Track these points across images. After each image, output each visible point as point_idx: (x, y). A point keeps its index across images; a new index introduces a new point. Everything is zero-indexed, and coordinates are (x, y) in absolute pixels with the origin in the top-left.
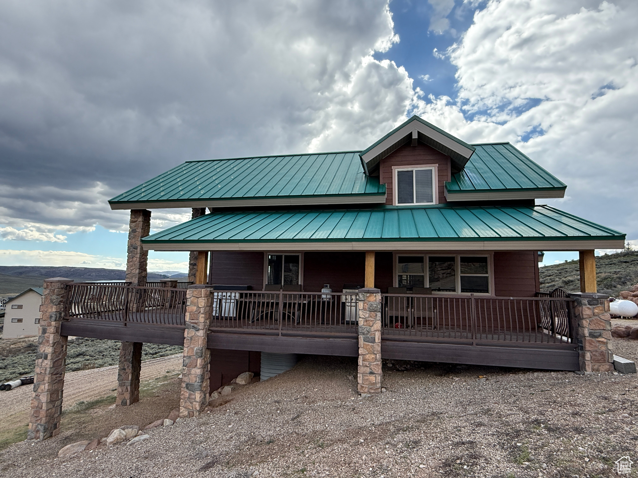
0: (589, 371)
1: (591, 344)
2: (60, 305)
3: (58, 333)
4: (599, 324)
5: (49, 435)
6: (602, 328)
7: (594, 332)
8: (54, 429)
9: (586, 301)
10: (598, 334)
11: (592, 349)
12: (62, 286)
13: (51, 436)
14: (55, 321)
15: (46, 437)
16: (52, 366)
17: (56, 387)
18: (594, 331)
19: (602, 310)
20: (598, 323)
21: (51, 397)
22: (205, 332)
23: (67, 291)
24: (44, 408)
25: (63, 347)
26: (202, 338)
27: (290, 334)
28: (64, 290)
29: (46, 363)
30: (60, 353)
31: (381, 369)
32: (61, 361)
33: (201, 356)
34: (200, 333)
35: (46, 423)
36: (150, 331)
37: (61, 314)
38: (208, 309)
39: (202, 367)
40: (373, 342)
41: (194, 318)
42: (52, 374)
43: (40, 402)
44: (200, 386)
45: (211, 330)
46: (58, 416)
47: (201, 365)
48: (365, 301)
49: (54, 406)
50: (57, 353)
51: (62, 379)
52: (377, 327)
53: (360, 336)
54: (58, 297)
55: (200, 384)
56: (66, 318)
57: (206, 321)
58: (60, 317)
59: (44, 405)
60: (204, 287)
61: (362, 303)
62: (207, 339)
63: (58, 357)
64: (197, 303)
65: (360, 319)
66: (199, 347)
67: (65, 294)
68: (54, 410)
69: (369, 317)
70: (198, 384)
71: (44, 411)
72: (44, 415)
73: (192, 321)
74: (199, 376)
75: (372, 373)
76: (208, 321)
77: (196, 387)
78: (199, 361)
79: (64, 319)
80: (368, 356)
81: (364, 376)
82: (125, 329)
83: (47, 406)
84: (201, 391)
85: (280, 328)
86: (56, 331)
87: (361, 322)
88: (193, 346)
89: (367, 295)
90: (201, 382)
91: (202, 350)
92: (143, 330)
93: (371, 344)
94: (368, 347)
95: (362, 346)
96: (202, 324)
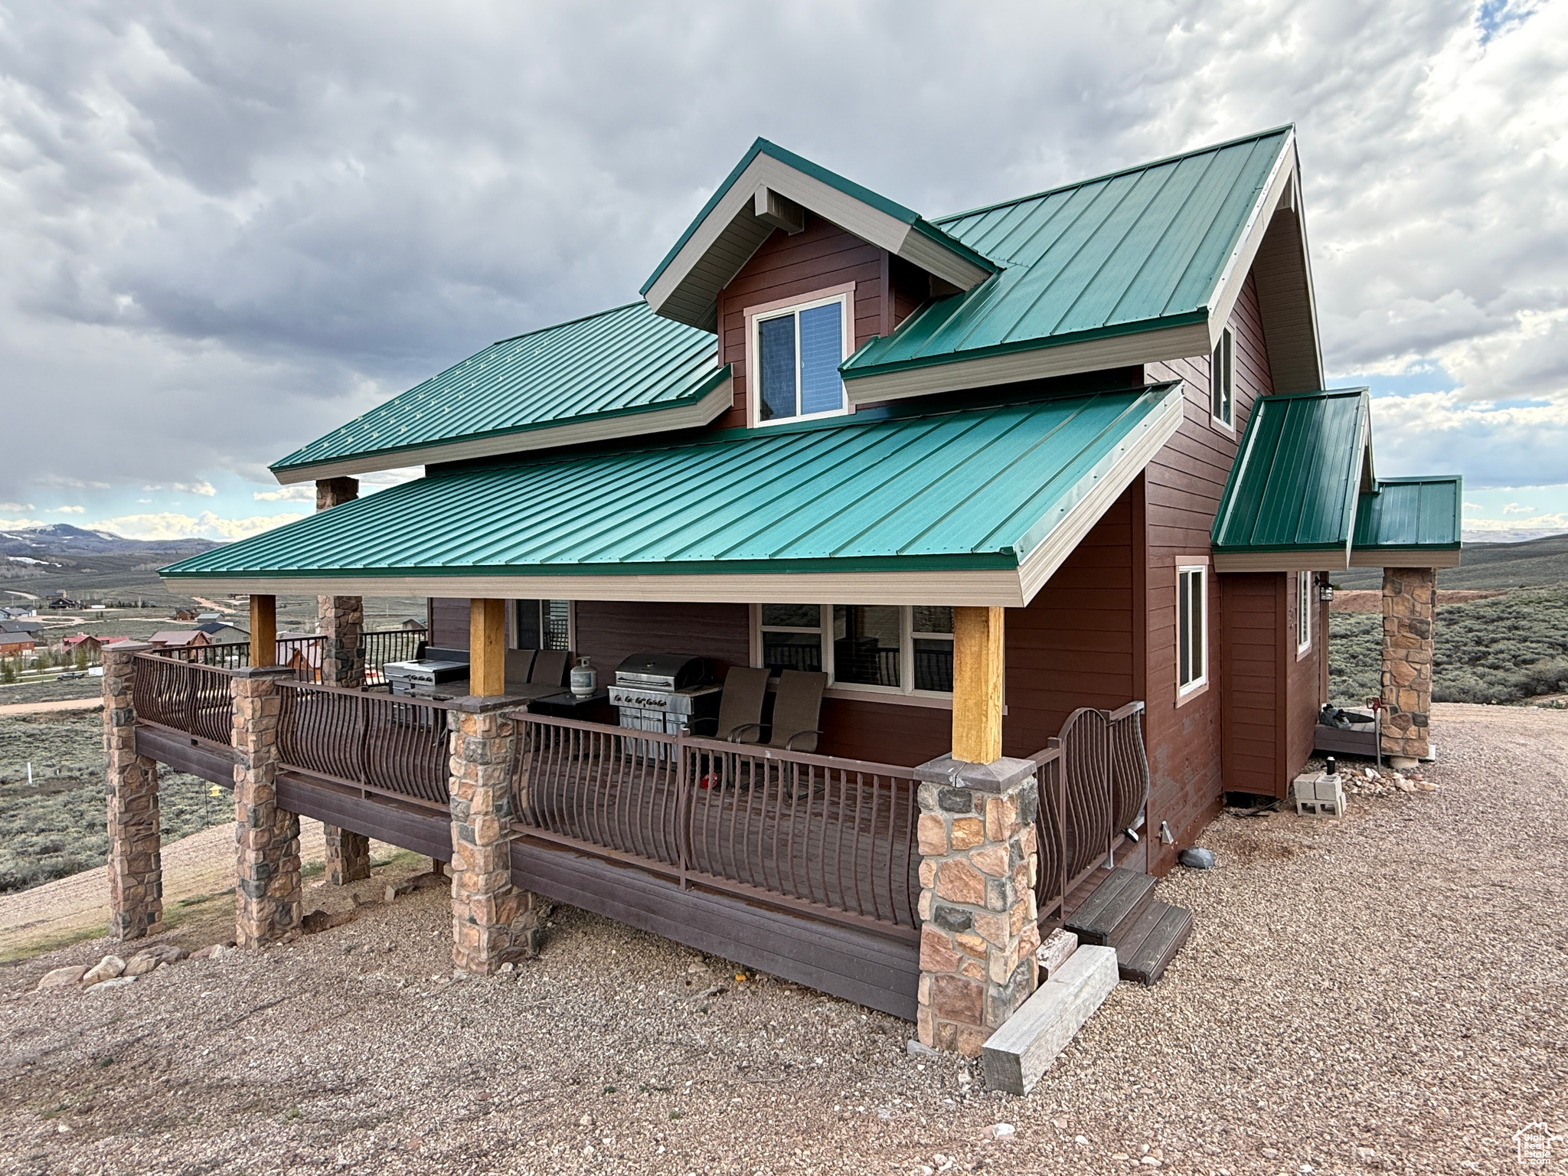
0: (924, 1041)
1: (937, 951)
2: (125, 694)
3: (130, 748)
4: (966, 884)
5: (136, 933)
6: (973, 900)
7: (951, 910)
8: (149, 924)
9: (936, 792)
10: (960, 918)
11: (938, 968)
12: (124, 659)
13: (142, 934)
14: (117, 725)
15: (129, 936)
16: (123, 810)
17: (140, 848)
18: (950, 906)
19: (977, 833)
20: (961, 878)
21: (129, 867)
22: (266, 773)
23: (136, 668)
24: (120, 885)
25: (147, 773)
26: (255, 786)
27: (377, 795)
28: (130, 665)
29: (115, 804)
30: (141, 786)
31: (489, 913)
32: (144, 799)
33: (255, 826)
34: (251, 775)
35: (126, 911)
36: (215, 758)
37: (131, 711)
38: (274, 721)
39: (261, 848)
40: (473, 842)
41: (242, 742)
42: (126, 824)
43: (115, 874)
44: (257, 887)
45: (282, 769)
46: (155, 900)
47: (256, 843)
48: (458, 731)
49: (140, 883)
50: (134, 786)
51: (153, 834)
52: (478, 804)
53: (453, 824)
54: (119, 680)
55: (257, 883)
56: (141, 720)
57: (265, 749)
58: (129, 720)
59: (119, 879)
60: (252, 675)
61: (453, 736)
62: (274, 787)
63: (137, 792)
64: (244, 710)
65: (452, 779)
66: (251, 806)
67: (135, 674)
68: (141, 890)
69: (465, 775)
70: (253, 883)
71: (120, 891)
72: (121, 897)
73: (241, 748)
74: (255, 867)
75: (473, 921)
76: (273, 749)
77: (252, 889)
78: (252, 835)
79: (138, 723)
80: (468, 875)
81: (462, 925)
82: (192, 751)
83: (123, 882)
84: (261, 897)
85: (363, 778)
86: (125, 744)
87: (454, 788)
88: (245, 801)
89: (463, 716)
90: (258, 879)
91: (255, 811)
92: (208, 755)
93: (470, 846)
94: (467, 853)
95: (455, 848)
96: (252, 756)
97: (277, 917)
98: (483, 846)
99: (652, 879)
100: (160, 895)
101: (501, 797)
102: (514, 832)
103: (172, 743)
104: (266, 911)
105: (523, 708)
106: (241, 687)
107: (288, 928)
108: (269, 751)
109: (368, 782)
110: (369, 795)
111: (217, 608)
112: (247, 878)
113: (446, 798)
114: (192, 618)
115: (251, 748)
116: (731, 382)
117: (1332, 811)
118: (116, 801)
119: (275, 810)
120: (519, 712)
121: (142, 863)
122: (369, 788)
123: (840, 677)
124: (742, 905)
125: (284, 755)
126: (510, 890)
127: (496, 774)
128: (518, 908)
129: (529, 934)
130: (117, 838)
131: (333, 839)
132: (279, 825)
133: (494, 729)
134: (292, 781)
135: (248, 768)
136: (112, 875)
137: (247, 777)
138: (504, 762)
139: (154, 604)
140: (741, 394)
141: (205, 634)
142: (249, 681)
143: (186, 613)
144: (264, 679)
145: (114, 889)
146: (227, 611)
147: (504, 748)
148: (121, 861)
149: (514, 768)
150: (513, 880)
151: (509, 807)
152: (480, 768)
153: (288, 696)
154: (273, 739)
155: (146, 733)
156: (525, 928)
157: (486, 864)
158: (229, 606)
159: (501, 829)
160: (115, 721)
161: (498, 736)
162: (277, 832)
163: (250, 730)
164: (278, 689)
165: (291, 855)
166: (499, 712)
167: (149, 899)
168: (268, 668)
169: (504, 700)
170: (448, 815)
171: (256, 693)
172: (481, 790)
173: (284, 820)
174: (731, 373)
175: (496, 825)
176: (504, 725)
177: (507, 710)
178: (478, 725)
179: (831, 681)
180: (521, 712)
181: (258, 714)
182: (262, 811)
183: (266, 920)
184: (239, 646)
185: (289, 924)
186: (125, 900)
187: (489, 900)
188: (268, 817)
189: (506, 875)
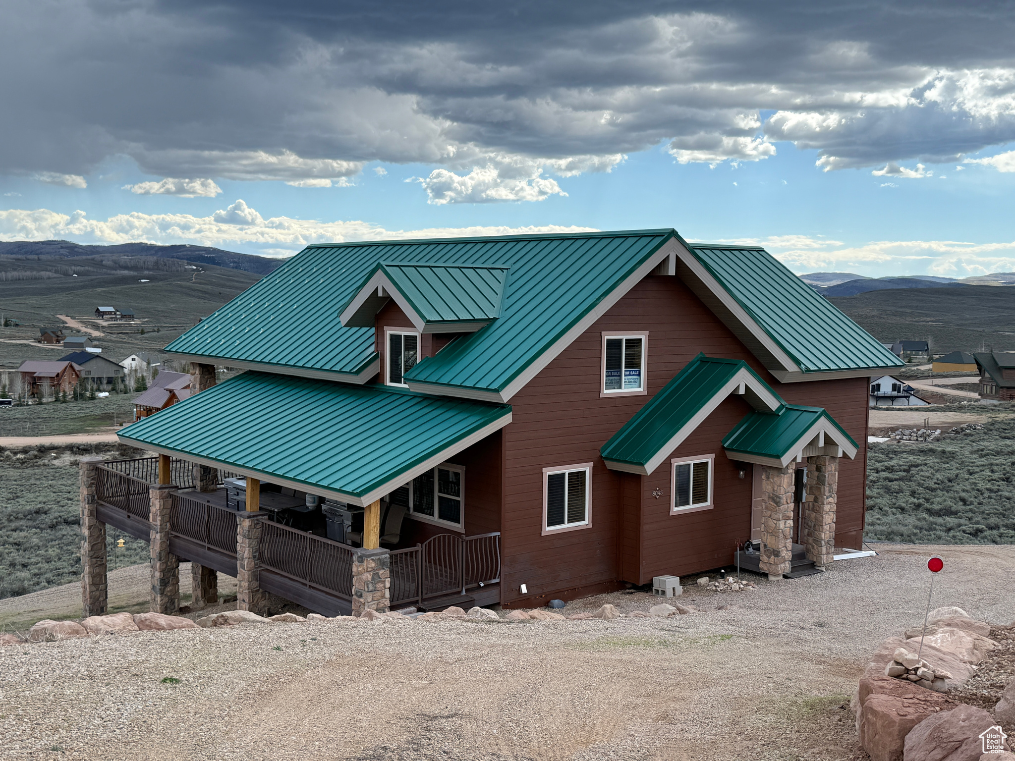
1: (355, 604)
2: (92, 487)
3: (94, 516)
4: (361, 584)
6: (362, 589)
8: (101, 612)
10: (360, 594)
12: (91, 468)
14: (88, 504)
16: (90, 549)
17: (97, 571)
18: (358, 590)
19: (363, 569)
20: (360, 582)
21: (92, 580)
22: (165, 536)
23: (97, 473)
24: (88, 589)
25: (101, 531)
26: (160, 541)
27: (212, 549)
28: (94, 471)
29: (86, 546)
30: (98, 537)
31: (249, 597)
32: (99, 544)
33: (160, 560)
34: (158, 536)
35: (91, 604)
36: (141, 526)
37: (94, 496)
38: (169, 511)
39: (162, 571)
40: (244, 569)
41: (154, 520)
42: (91, 557)
43: (85, 584)
44: (160, 589)
45: (172, 534)
46: (104, 600)
47: (160, 569)
48: (240, 525)
49: (97, 590)
50: (95, 537)
51: (103, 564)
52: (246, 555)
53: (238, 562)
54: (89, 479)
55: (160, 587)
56: (98, 501)
57: (165, 524)
58: (93, 500)
59: (88, 586)
60: (160, 489)
61: (239, 526)
62: (168, 542)
63: (96, 541)
64: (156, 505)
65: (238, 544)
66: (158, 551)
67: (96, 476)
68: (98, 593)
69: (242, 543)
70: (158, 587)
71: (88, 593)
72: (88, 596)
73: (154, 523)
74: (159, 580)
75: (244, 601)
76: (168, 524)
77: (158, 590)
78: (158, 565)
79: (97, 502)
80: (243, 582)
81: (240, 603)
82: (128, 521)
83: (90, 588)
84: (162, 594)
85: (206, 541)
86: (91, 514)
87: (238, 548)
88: (155, 548)
89: (242, 519)
90: (161, 586)
91: (160, 553)
92: (137, 524)
93: (244, 571)
94: (243, 574)
95: (239, 572)
96: (159, 527)
97: (169, 604)
98: (248, 571)
99: (301, 585)
100: (106, 598)
101: (255, 552)
102: (261, 567)
103: (116, 516)
104: (164, 601)
105: (266, 517)
106: (154, 494)
107: (173, 611)
108: (166, 525)
109: (209, 543)
110: (209, 549)
111: (84, 329)
112: (156, 585)
113: (236, 552)
114: (58, 341)
115: (158, 523)
116: (379, 360)
117: (664, 592)
118: (86, 544)
119: (169, 553)
120: (264, 519)
121: (98, 579)
122: (210, 546)
123: (415, 510)
124: (324, 594)
125: (173, 527)
126: (259, 590)
127: (254, 543)
128: (262, 598)
129: (266, 609)
130: (87, 564)
131: (197, 577)
132: (170, 561)
133: (253, 525)
134: (177, 540)
135: (157, 533)
136: (83, 584)
137: (156, 537)
138: (257, 538)
139: (18, 322)
140: (382, 367)
141: (74, 365)
142: (158, 491)
143: (52, 334)
144: (164, 490)
145: (84, 592)
146: (96, 334)
147: (257, 532)
148: (89, 577)
149: (261, 541)
150: (260, 586)
151: (259, 556)
152: (247, 540)
153: (175, 500)
154: (168, 519)
155: (102, 509)
156: (264, 606)
157: (249, 578)
158: (97, 327)
159: (255, 565)
160: (86, 501)
161: (255, 528)
162: (169, 564)
163: (158, 514)
164: (171, 496)
165: (175, 576)
166: (256, 518)
167: (101, 599)
168: (167, 485)
169: (258, 514)
170: (236, 558)
171: (162, 498)
172: (247, 549)
173: (172, 559)
174: (378, 356)
175: (253, 563)
176: (257, 524)
177: (259, 518)
178: (247, 523)
179: (412, 510)
180: (265, 519)
181: (162, 507)
182: (163, 554)
183: (163, 605)
184: (110, 381)
185: (174, 609)
186: (91, 598)
187: (249, 592)
188: (165, 557)
189: (257, 584)
